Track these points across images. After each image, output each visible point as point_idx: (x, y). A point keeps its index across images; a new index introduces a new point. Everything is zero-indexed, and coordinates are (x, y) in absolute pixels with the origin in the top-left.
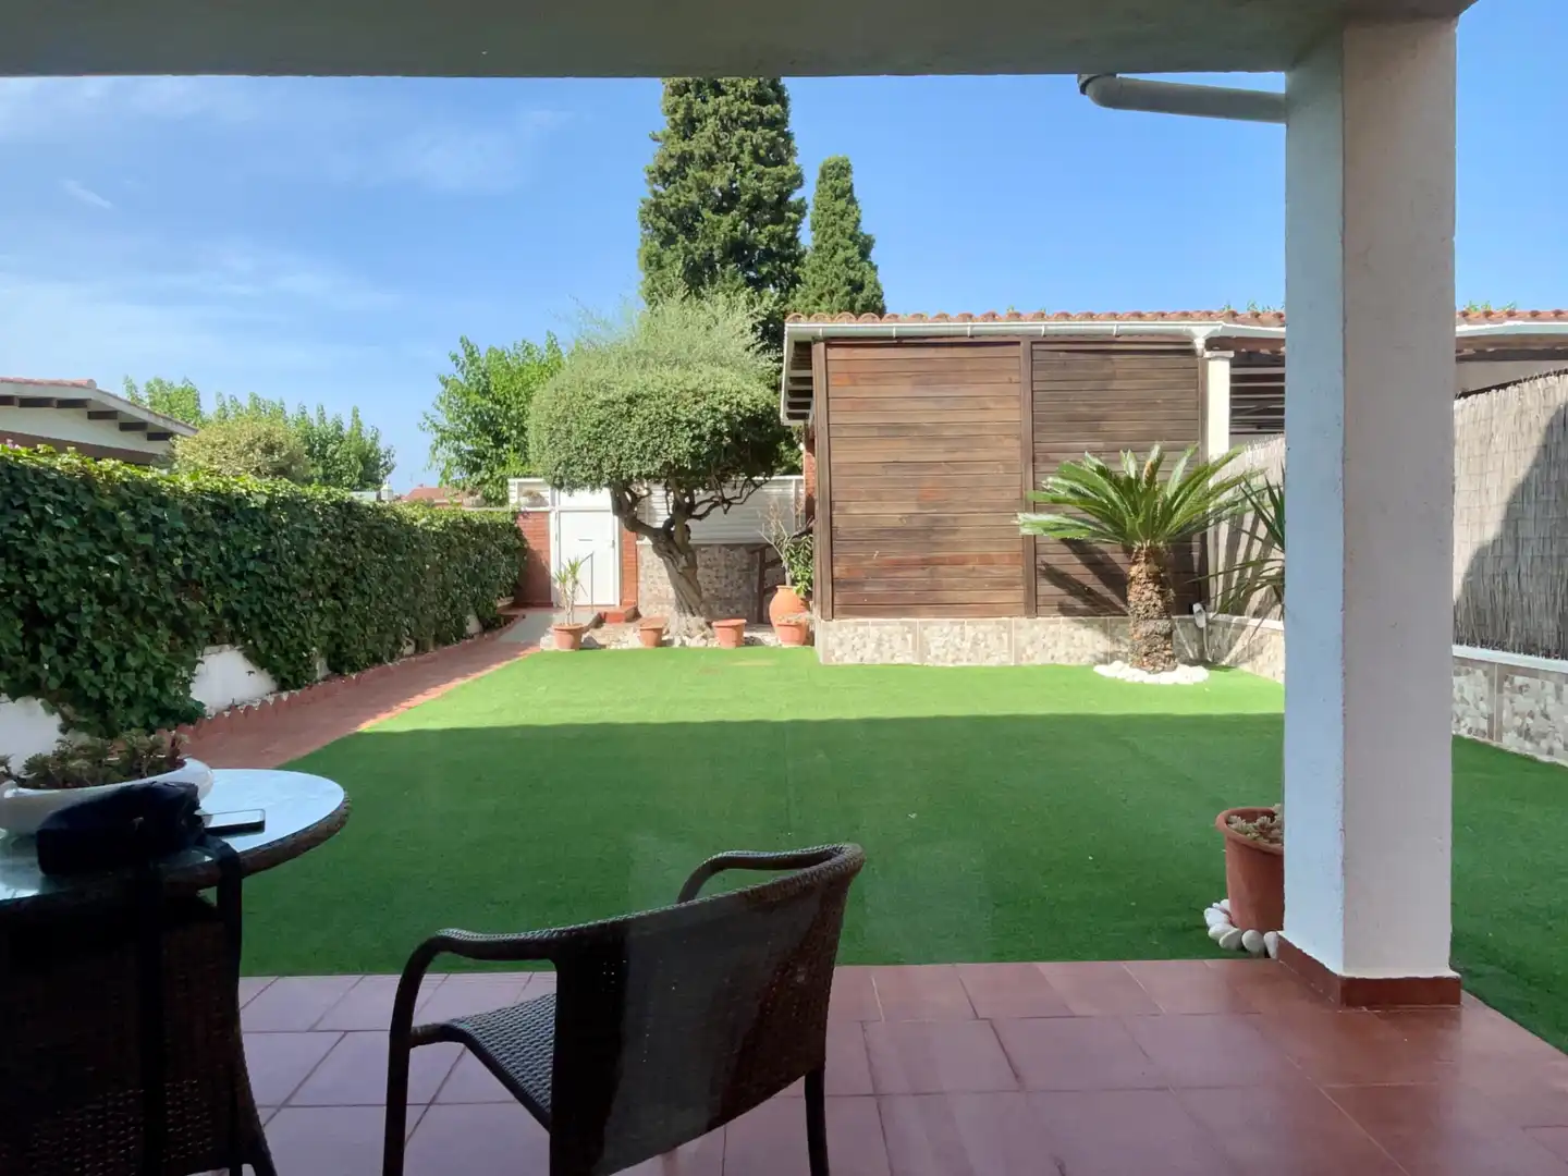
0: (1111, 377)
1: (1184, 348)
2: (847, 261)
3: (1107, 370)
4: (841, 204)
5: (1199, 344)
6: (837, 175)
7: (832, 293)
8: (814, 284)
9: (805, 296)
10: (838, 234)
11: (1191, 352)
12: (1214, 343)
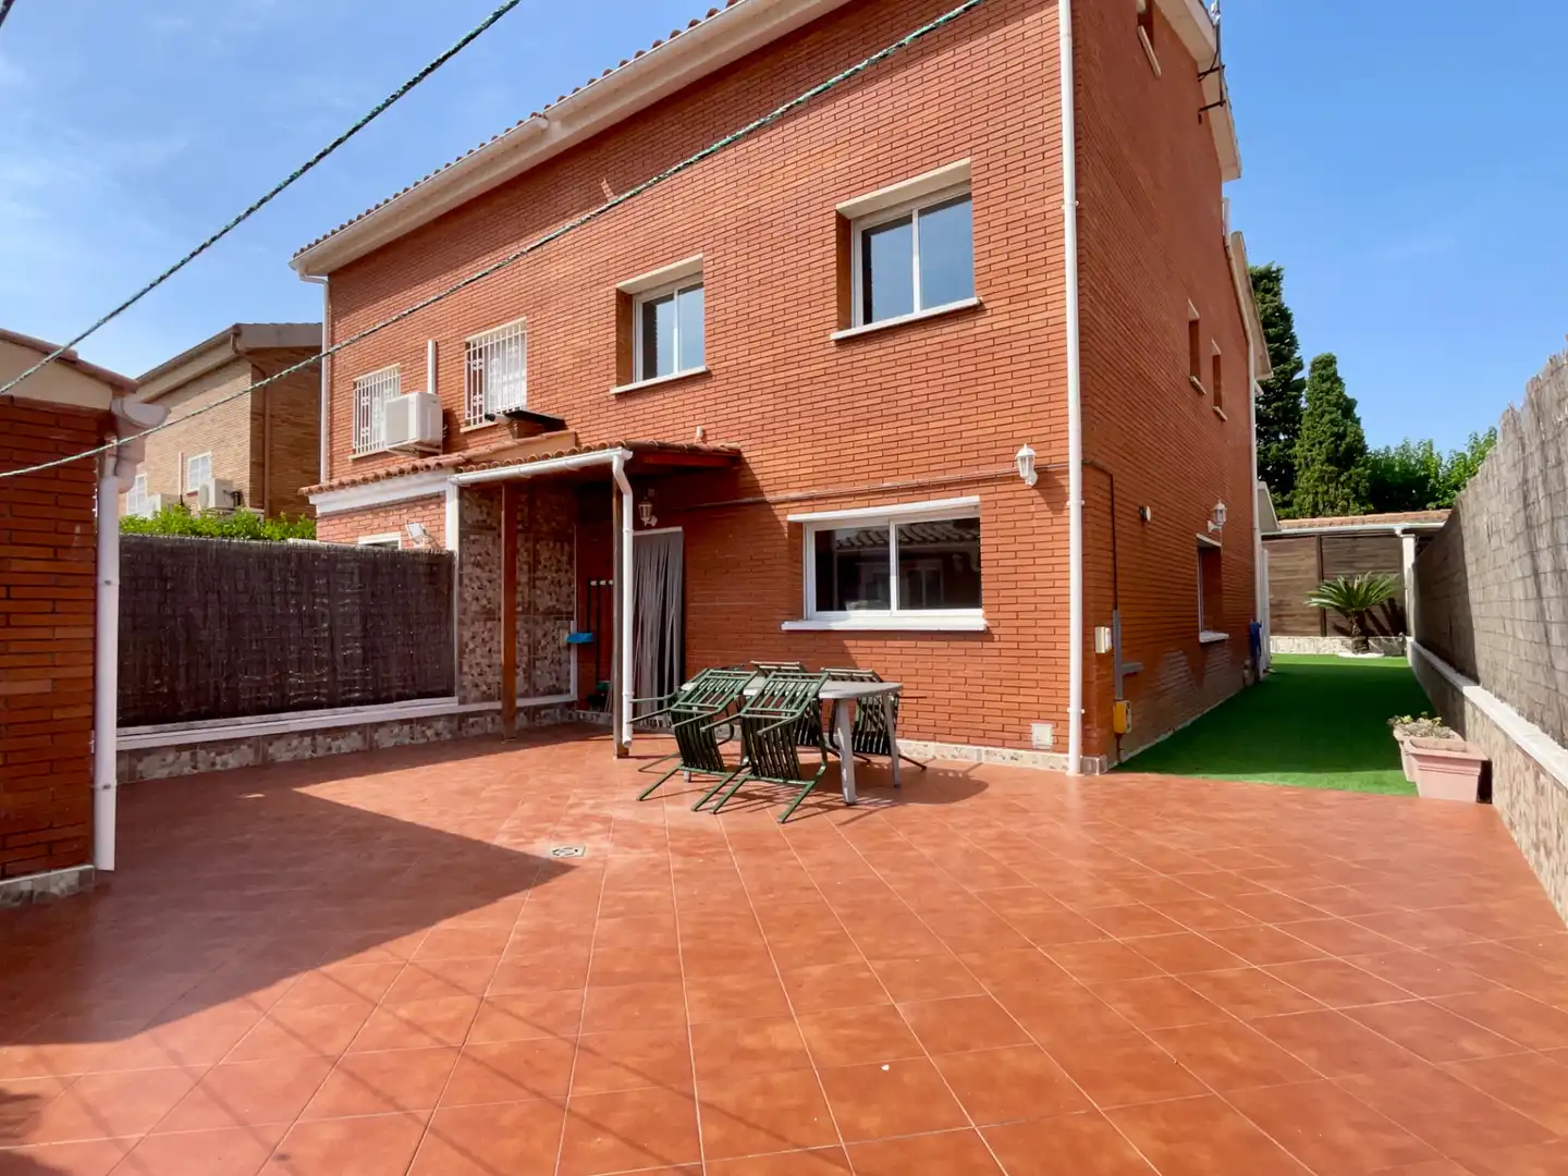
0: (1358, 546)
1: (1391, 534)
2: (1332, 421)
3: (1354, 544)
4: (1327, 385)
5: (1398, 532)
6: (1326, 364)
7: (1321, 443)
8: (1308, 438)
9: (1301, 446)
10: (1325, 404)
11: (1395, 536)
12: (1405, 531)
